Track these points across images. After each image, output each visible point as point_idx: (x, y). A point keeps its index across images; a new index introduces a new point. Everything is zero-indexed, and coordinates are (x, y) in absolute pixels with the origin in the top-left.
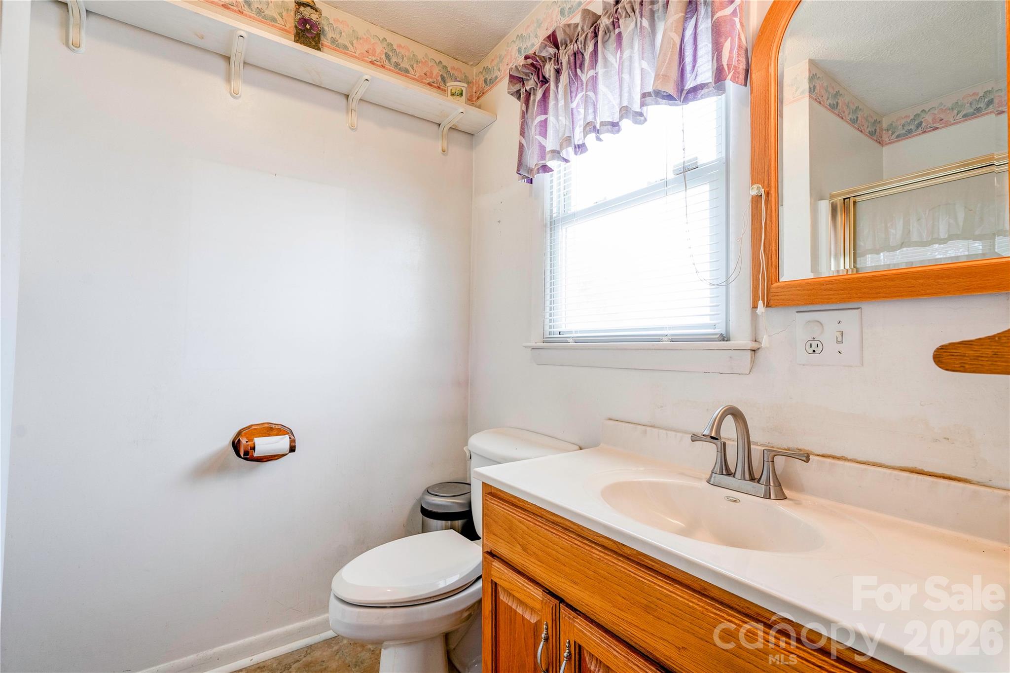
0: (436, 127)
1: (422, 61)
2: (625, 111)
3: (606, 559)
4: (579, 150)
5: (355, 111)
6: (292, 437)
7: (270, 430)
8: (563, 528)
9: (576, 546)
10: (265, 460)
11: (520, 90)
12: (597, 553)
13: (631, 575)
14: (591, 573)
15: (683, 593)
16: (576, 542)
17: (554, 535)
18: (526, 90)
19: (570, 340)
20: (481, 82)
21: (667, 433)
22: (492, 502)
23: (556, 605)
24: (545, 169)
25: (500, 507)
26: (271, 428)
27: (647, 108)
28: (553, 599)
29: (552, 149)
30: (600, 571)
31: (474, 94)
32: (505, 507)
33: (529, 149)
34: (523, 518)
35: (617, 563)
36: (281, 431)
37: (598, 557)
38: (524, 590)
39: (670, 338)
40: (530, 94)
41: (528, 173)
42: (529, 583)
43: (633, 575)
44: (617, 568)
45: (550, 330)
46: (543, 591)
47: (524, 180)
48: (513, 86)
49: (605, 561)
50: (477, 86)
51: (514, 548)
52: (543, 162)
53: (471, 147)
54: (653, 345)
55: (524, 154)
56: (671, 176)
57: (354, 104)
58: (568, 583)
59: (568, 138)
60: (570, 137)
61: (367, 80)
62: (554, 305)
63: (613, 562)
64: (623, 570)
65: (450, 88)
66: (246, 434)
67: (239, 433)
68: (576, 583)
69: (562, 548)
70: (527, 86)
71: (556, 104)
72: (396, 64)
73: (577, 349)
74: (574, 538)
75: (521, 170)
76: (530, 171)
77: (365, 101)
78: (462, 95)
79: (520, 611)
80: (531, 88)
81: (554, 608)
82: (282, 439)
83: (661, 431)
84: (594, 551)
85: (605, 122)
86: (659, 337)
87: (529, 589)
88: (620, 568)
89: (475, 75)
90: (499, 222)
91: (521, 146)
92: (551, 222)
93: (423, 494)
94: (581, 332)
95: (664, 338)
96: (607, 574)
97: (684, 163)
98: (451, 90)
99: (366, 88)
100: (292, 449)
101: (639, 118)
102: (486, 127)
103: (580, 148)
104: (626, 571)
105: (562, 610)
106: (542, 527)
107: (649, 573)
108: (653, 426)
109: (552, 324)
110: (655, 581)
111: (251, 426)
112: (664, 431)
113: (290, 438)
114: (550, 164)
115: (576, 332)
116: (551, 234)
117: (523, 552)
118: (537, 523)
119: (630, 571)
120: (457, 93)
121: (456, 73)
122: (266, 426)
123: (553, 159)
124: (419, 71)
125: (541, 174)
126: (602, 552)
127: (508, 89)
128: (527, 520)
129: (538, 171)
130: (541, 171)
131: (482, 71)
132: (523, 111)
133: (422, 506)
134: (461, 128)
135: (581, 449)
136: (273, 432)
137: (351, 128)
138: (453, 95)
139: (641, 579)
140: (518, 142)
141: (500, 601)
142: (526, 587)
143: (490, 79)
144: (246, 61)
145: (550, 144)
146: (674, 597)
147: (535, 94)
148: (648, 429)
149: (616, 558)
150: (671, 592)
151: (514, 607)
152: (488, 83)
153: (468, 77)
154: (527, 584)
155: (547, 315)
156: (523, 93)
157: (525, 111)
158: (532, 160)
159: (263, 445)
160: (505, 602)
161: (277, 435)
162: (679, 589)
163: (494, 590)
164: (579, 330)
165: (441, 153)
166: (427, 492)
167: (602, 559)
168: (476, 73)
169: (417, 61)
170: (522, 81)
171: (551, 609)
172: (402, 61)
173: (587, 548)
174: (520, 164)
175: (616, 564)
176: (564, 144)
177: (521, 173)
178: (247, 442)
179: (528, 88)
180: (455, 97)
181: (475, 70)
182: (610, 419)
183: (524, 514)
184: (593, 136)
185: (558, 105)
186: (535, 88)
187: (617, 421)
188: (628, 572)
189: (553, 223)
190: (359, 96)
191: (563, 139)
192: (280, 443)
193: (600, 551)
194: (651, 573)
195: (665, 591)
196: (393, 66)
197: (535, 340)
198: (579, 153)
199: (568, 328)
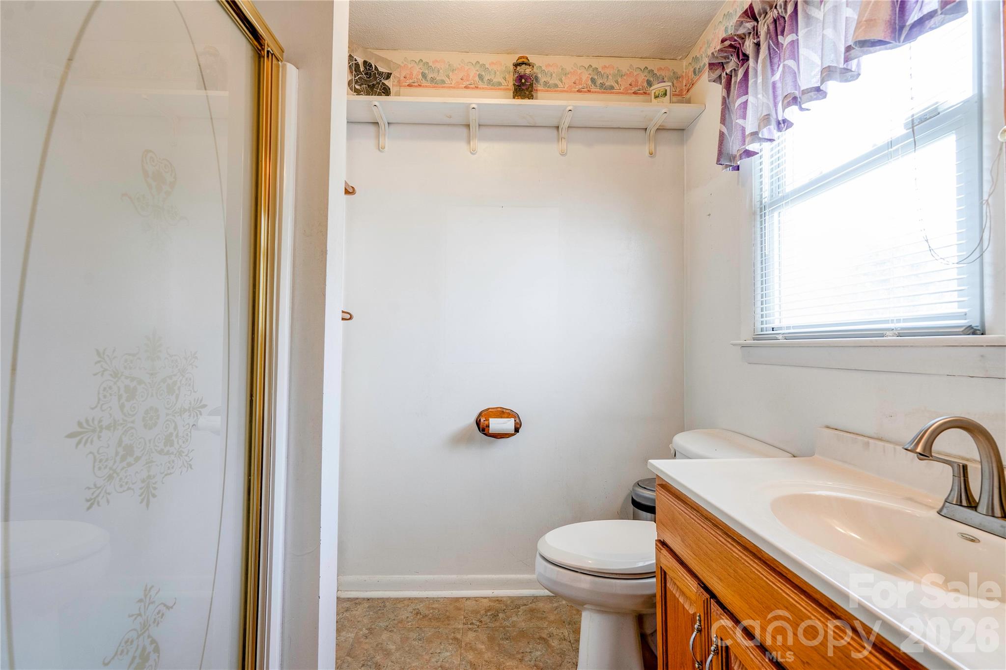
0: (643, 132)
1: (627, 74)
2: (828, 73)
3: (743, 559)
4: (784, 126)
5: (564, 138)
6: (518, 421)
7: (502, 413)
8: (713, 523)
9: (721, 543)
10: (499, 437)
11: (721, 75)
12: (737, 552)
13: (763, 579)
14: (732, 571)
15: (807, 606)
16: (721, 539)
17: (704, 530)
18: (726, 74)
19: (780, 337)
20: (691, 74)
21: (895, 449)
22: (661, 492)
23: (707, 599)
24: (749, 154)
25: (666, 497)
26: (503, 412)
27: (859, 61)
28: (705, 593)
29: (752, 131)
30: (739, 571)
31: (684, 87)
32: (670, 498)
33: (731, 136)
34: (682, 511)
35: (752, 564)
36: (510, 415)
37: (737, 556)
38: (683, 580)
39: (896, 332)
40: (731, 76)
41: (731, 161)
42: (688, 574)
43: (765, 579)
44: (752, 570)
45: (762, 326)
46: (698, 584)
47: (729, 168)
48: (713, 73)
49: (743, 561)
50: (687, 78)
51: (676, 539)
52: (744, 147)
53: (682, 142)
54: (871, 341)
55: (725, 141)
56: (902, 131)
57: (563, 133)
58: (715, 579)
59: (767, 117)
60: (769, 115)
61: (570, 110)
62: (766, 299)
63: (749, 563)
64: (756, 572)
65: (654, 91)
66: (485, 415)
67: (480, 414)
68: (720, 579)
69: (710, 543)
70: (727, 69)
71: (756, 82)
72: (601, 84)
73: (787, 347)
74: (719, 535)
75: (722, 160)
76: (732, 158)
77: (574, 127)
78: (666, 95)
79: (681, 600)
80: (732, 70)
81: (706, 601)
82: (509, 421)
83: (887, 445)
84: (734, 549)
85: (807, 89)
86: (882, 332)
87: (687, 580)
88: (754, 570)
89: (684, 67)
90: (709, 215)
91: (722, 135)
92: (761, 209)
93: (634, 486)
94: (794, 327)
95: (888, 333)
96: (744, 575)
97: (913, 116)
98: (655, 93)
99: (571, 117)
100: (517, 430)
101: (846, 74)
102: (695, 120)
103: (783, 124)
104: (759, 574)
105: (712, 606)
106: (695, 521)
107: (779, 579)
108: (880, 439)
109: (764, 319)
110: (783, 588)
111: (489, 409)
112: (892, 446)
113: (515, 421)
114: (751, 147)
115: (788, 328)
116: (761, 222)
117: (682, 543)
118: (692, 516)
119: (762, 574)
120: (660, 95)
121: (663, 73)
122: (499, 409)
123: (752, 142)
124: (624, 84)
125: (744, 159)
126: (741, 552)
127: (709, 78)
128: (685, 513)
129: (741, 157)
130: (743, 157)
131: (691, 62)
132: (724, 96)
133: (632, 497)
134: (669, 126)
135: (794, 457)
136: (503, 416)
137: (561, 154)
138: (656, 97)
139: (771, 584)
140: (719, 131)
141: (667, 588)
142: (685, 578)
143: (699, 69)
144: (480, 124)
145: (750, 125)
146: (798, 607)
147: (736, 75)
148: (871, 441)
149: (752, 560)
150: (797, 602)
151: (677, 595)
152: (697, 73)
153: (677, 73)
154: (686, 575)
155: (758, 311)
156: (724, 77)
157: (726, 96)
158: (734, 146)
159: (496, 425)
160: (670, 590)
161: (507, 418)
162: (804, 600)
163: (663, 576)
164: (792, 326)
165: (649, 156)
166: (638, 484)
167: (740, 559)
168: (686, 66)
169: (622, 75)
170: (722, 66)
171: (703, 602)
172: (607, 80)
173: (729, 545)
174: (720, 153)
175: (752, 566)
176: (762, 124)
177: (722, 163)
178: (484, 421)
179: (728, 71)
180: (658, 99)
181: (685, 63)
182: (828, 427)
183: (683, 507)
184: (794, 108)
185: (757, 82)
186: (736, 69)
187: (836, 429)
188: (761, 575)
189: (762, 208)
190: (567, 125)
191: (761, 119)
192: (507, 425)
193: (739, 551)
194: (781, 580)
195: (791, 600)
196: (598, 88)
197: (746, 338)
198: (784, 129)
199: (785, 323)
